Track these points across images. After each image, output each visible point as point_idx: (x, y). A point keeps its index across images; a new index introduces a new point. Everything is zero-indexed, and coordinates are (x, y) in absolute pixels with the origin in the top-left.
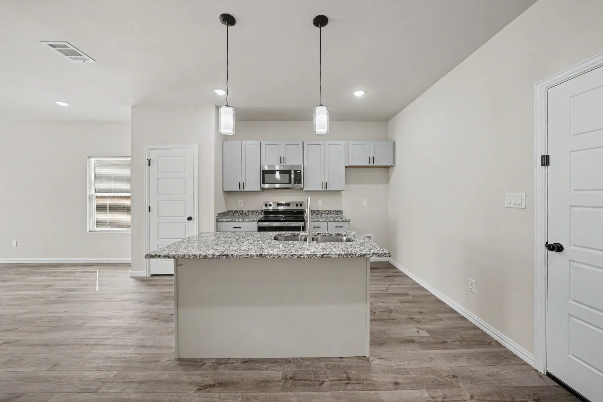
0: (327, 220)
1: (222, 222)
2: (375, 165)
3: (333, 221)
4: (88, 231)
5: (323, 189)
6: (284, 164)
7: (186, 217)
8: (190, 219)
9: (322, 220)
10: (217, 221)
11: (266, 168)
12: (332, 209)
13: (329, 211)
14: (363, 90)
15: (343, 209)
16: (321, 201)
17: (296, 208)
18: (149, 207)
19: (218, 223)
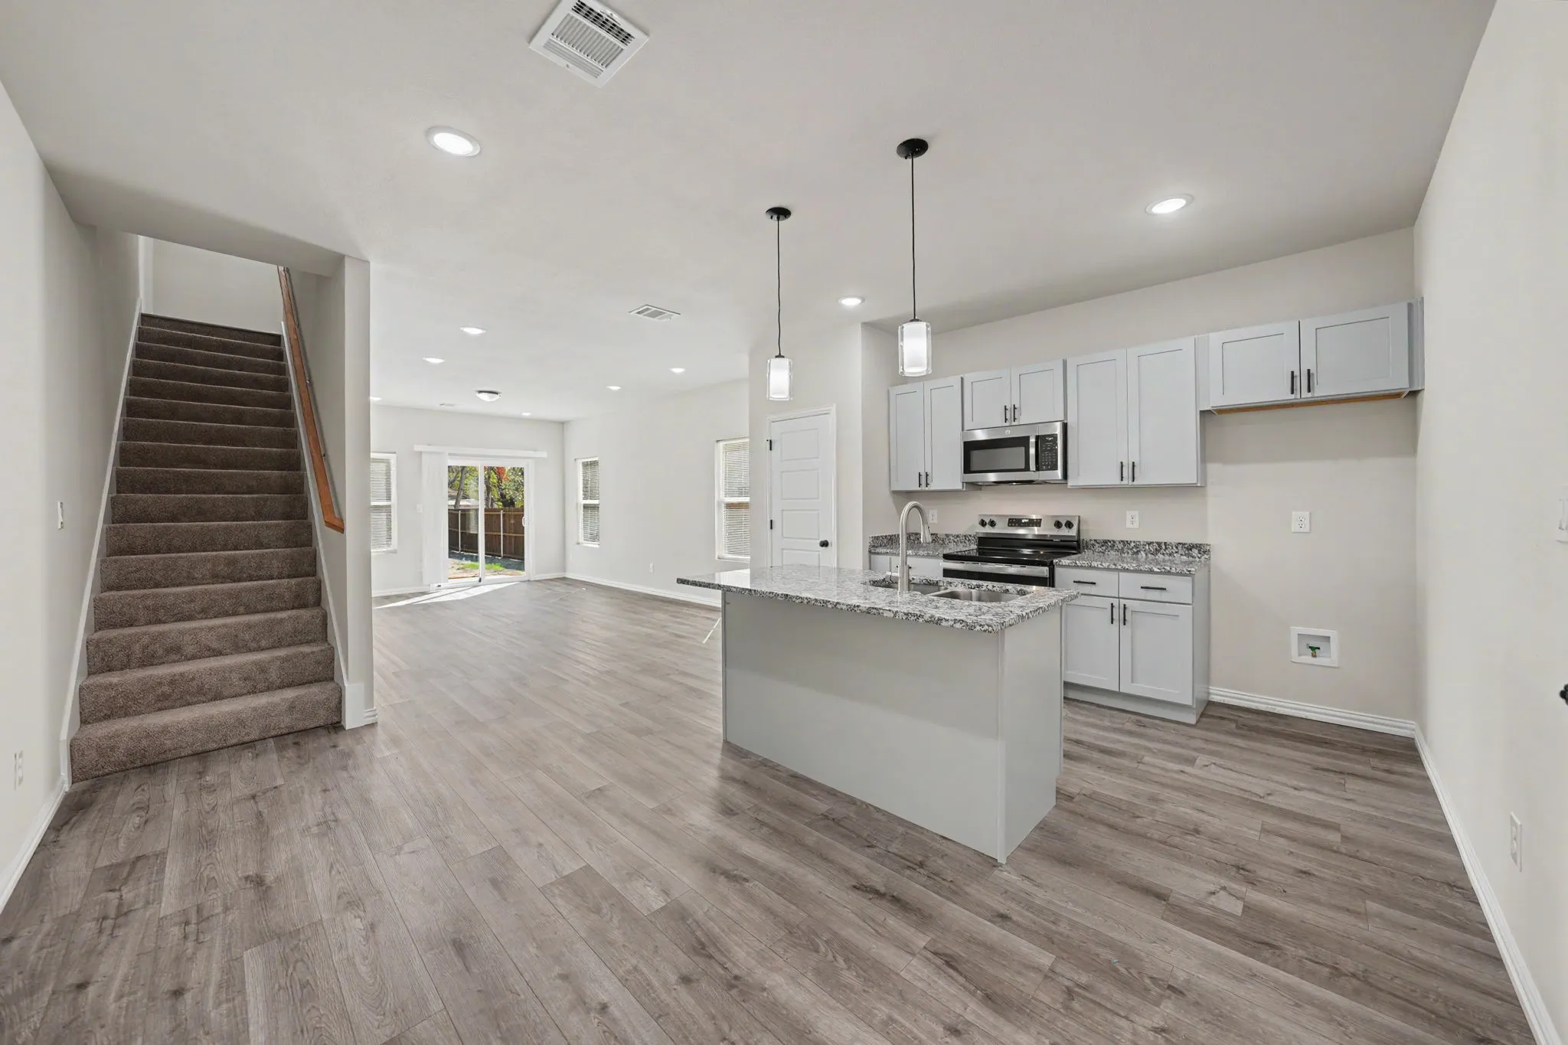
0: (1115, 565)
1: (878, 554)
2: (1316, 395)
3: (1135, 571)
4: (716, 558)
5: (1125, 482)
6: (1016, 423)
7: (819, 542)
8: (825, 544)
9: (1100, 566)
10: (870, 552)
11: (981, 436)
12: (1172, 538)
13: (1159, 544)
14: (1179, 196)
15: (1210, 539)
16: (1136, 513)
17: (1055, 532)
18: (771, 521)
19: (872, 556)
